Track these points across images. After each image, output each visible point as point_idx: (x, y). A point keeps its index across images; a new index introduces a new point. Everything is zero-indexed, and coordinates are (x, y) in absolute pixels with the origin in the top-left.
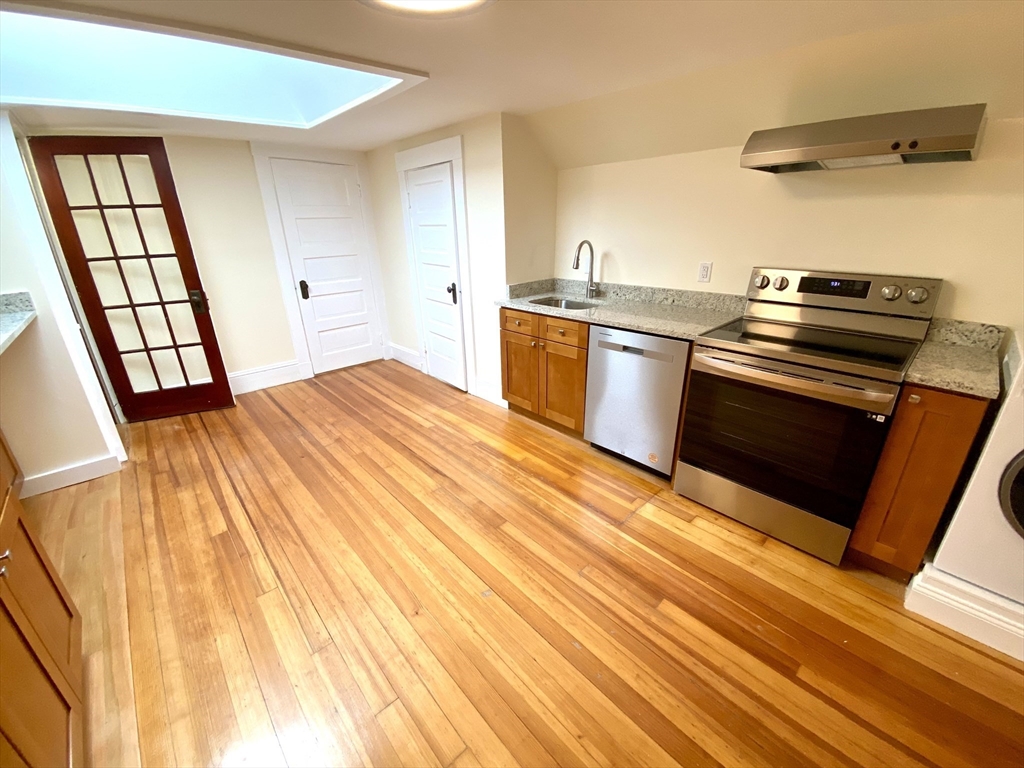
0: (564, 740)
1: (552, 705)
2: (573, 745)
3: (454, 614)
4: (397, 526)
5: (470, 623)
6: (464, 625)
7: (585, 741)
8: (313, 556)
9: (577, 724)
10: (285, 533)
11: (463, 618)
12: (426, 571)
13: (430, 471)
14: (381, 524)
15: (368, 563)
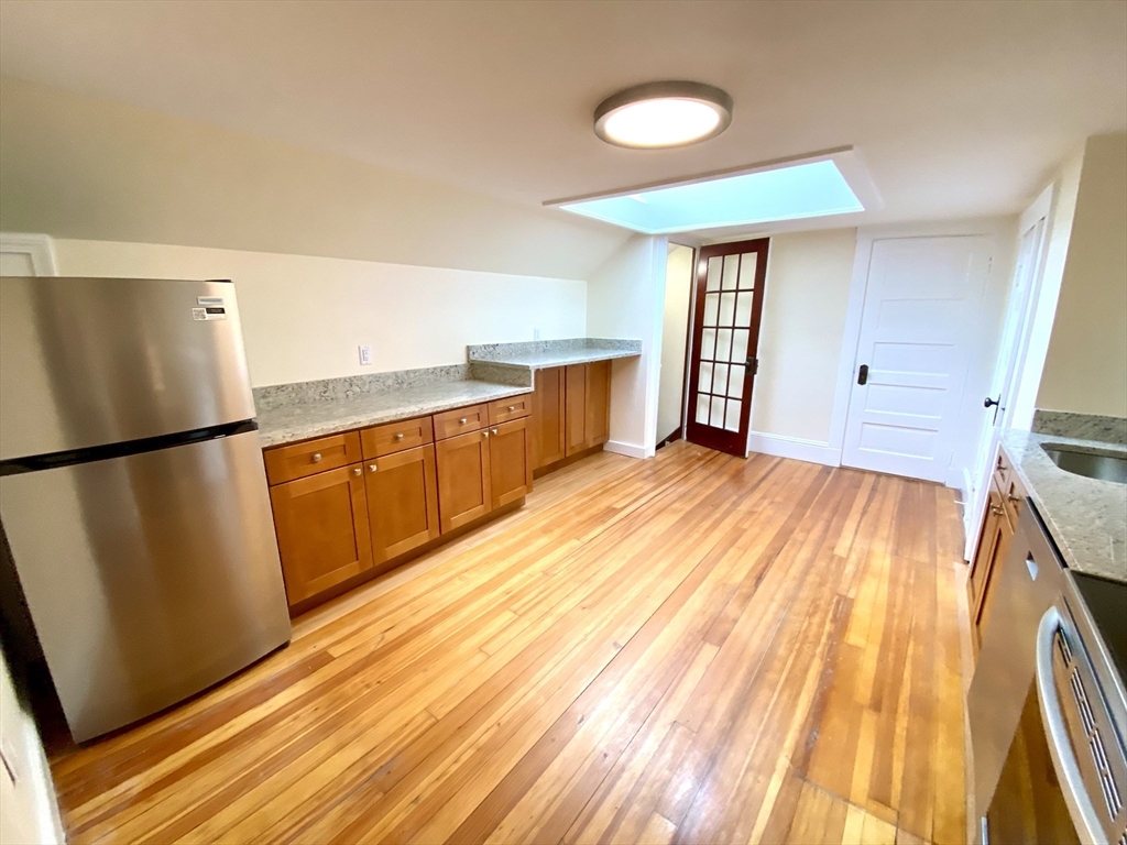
0: (497, 713)
1: (522, 703)
2: (492, 720)
3: (589, 629)
4: (666, 574)
5: (584, 639)
6: (581, 636)
7: (495, 728)
8: (615, 545)
9: (508, 722)
10: (628, 529)
11: (586, 635)
12: (625, 603)
13: (756, 573)
14: (662, 565)
15: (619, 572)
